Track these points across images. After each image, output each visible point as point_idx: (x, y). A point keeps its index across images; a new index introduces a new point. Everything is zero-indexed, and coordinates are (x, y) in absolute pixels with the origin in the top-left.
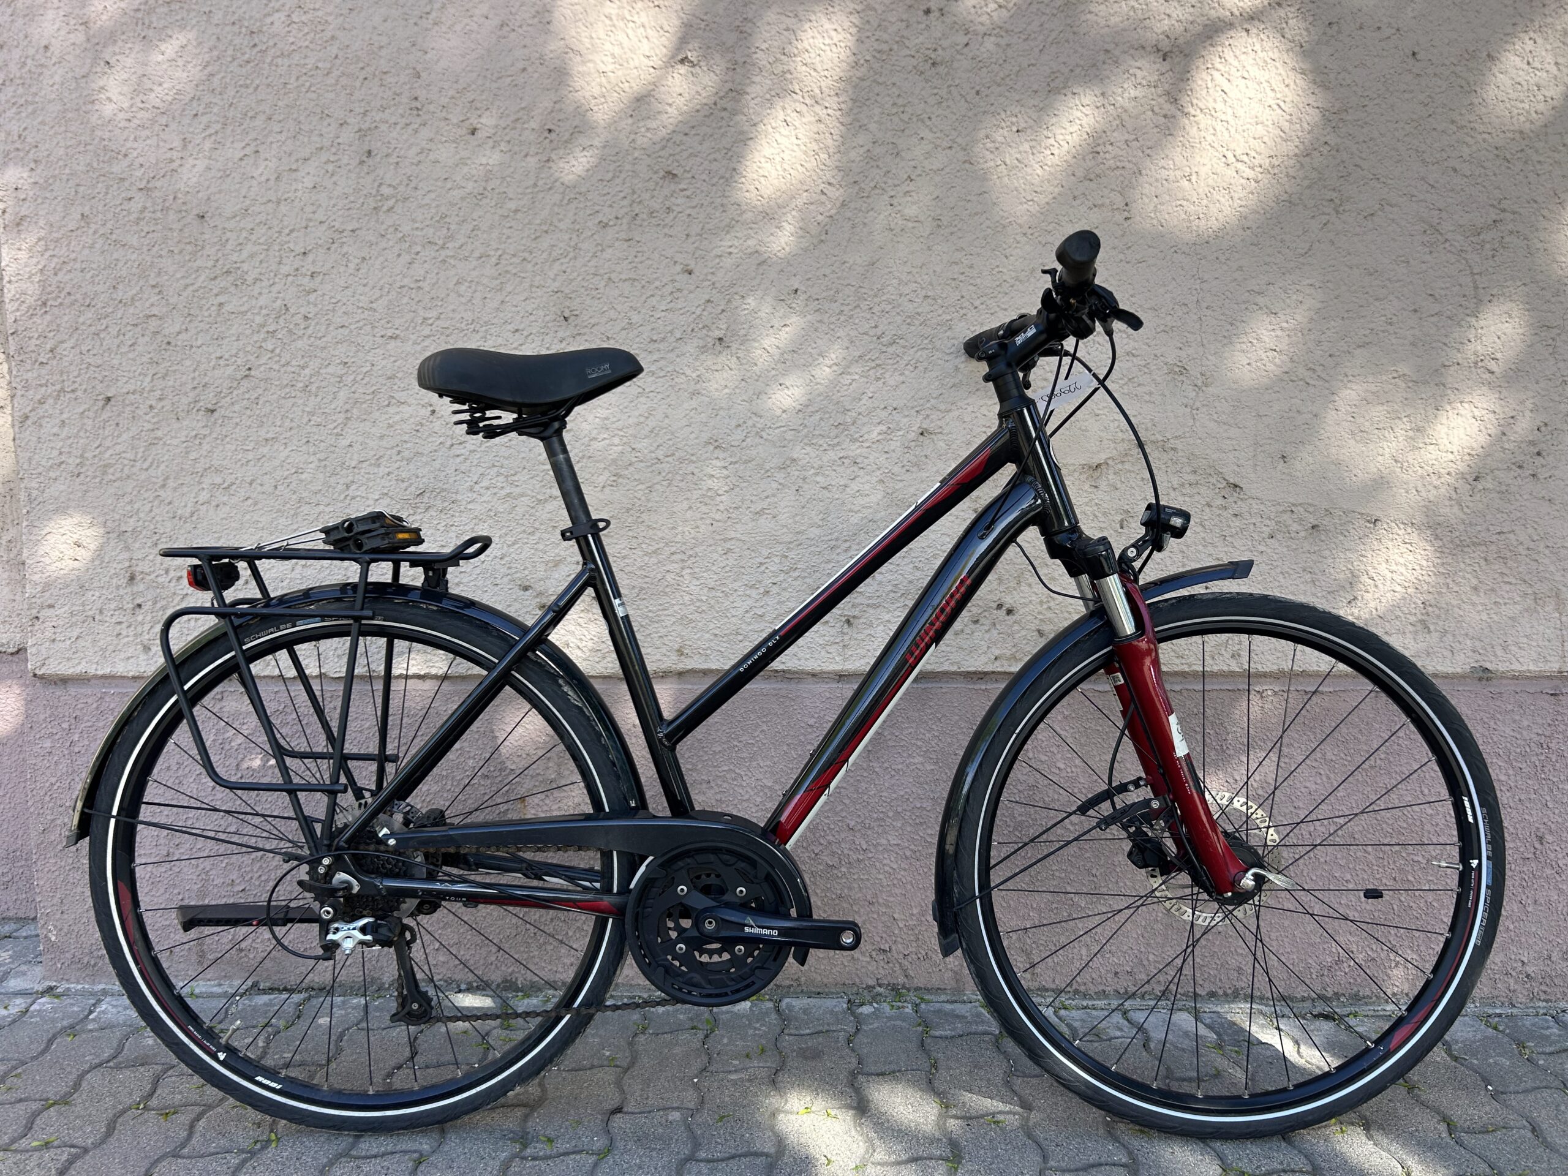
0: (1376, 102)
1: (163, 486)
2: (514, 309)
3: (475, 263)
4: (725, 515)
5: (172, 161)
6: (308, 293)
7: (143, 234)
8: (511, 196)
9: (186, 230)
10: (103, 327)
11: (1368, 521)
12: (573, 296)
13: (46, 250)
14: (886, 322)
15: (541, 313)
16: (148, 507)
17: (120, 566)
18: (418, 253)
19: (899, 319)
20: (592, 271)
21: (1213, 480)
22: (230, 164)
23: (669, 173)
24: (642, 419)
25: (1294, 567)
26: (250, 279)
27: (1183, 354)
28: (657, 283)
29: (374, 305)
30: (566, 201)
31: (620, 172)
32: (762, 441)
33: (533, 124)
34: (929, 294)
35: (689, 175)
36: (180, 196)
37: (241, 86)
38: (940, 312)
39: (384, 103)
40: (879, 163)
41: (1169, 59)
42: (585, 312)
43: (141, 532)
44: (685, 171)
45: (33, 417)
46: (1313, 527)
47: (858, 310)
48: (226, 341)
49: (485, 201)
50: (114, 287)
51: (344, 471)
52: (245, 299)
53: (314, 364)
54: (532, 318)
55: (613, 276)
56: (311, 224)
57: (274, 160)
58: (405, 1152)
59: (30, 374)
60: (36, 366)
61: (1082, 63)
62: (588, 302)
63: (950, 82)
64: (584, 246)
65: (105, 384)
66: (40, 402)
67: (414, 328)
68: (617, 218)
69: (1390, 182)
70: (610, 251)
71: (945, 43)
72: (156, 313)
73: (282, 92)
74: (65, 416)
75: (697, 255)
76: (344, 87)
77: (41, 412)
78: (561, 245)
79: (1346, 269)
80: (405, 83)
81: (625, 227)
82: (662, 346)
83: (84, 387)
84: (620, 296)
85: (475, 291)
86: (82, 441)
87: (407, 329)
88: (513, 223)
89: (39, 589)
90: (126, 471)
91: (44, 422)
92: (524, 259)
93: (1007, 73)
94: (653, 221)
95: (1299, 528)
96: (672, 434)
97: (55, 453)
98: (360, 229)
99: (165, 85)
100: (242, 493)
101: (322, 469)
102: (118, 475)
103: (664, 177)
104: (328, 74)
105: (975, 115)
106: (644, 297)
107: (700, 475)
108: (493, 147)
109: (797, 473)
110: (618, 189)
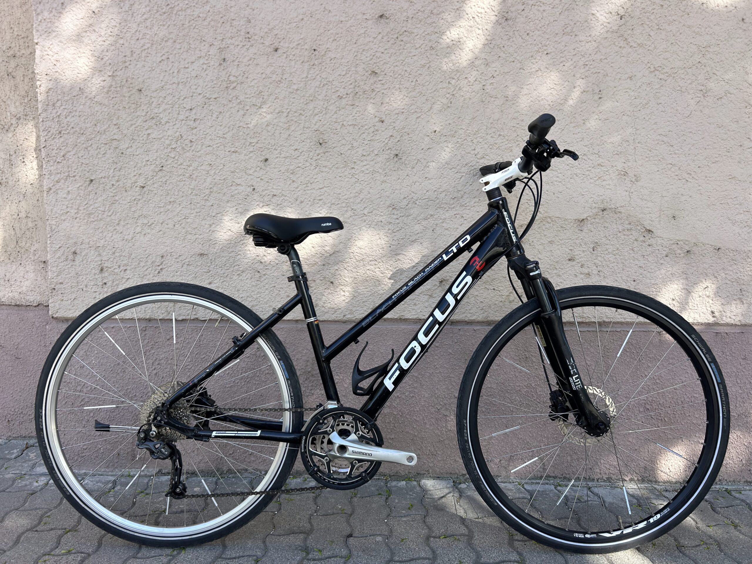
0: (724, 42)
1: (118, 224)
2: (295, 139)
3: (276, 115)
4: (396, 243)
5: (125, 62)
6: (193, 129)
7: (110, 98)
8: (294, 82)
9: (132, 97)
10: (90, 144)
11: (715, 249)
12: (324, 132)
13: (61, 106)
14: (480, 147)
15: (309, 141)
16: (110, 235)
17: (96, 264)
18: (247, 110)
19: (486, 146)
20: (334, 120)
21: (639, 228)
22: (155, 64)
23: (373, 72)
24: (357, 194)
25: (678, 271)
26: (163, 122)
27: (626, 165)
28: (366, 127)
29: (225, 136)
30: (322, 85)
31: (349, 71)
32: (416, 206)
33: (306, 47)
34: (501, 134)
35: (384, 73)
36: (129, 80)
37: (161, 25)
38: (507, 143)
39: (232, 35)
40: (478, 69)
41: (623, 19)
42: (330, 141)
43: (106, 247)
44: (381, 71)
45: (54, 189)
46: (688, 252)
47: (466, 141)
48: (150, 153)
49: (281, 84)
50: (95, 125)
51: (209, 218)
52: (161, 131)
53: (195, 164)
54: (304, 143)
55: (345, 123)
56: (195, 95)
57: (177, 63)
58: (250, 556)
59: (52, 167)
60: (56, 164)
61: (580, 20)
62: (332, 136)
63: (514, 29)
64: (331, 108)
65: (90, 173)
66: (57, 182)
67: (245, 147)
68: (347, 94)
69: (730, 82)
70: (343, 110)
71: (513, 9)
72: (116, 138)
73: (181, 28)
74: (70, 189)
75: (386, 113)
76: (212, 27)
77: (57, 187)
78: (319, 107)
79: (708, 124)
80: (243, 25)
81: (351, 98)
82: (368, 158)
83: (79, 174)
84: (348, 133)
85: (276, 129)
86: (78, 201)
87: (242, 148)
88: (295, 96)
89: (55, 274)
90: (100, 216)
91: (59, 192)
92: (301, 114)
93: (543, 24)
94: (365, 96)
95: (681, 252)
96: (372, 202)
97: (65, 207)
98: (219, 97)
99: (122, 24)
100: (158, 229)
101: (197, 217)
102: (96, 218)
103: (371, 74)
104: (204, 20)
105: (526, 45)
106: (360, 133)
107: (385, 222)
108: (286, 58)
109: (433, 222)
110: (348, 79)
